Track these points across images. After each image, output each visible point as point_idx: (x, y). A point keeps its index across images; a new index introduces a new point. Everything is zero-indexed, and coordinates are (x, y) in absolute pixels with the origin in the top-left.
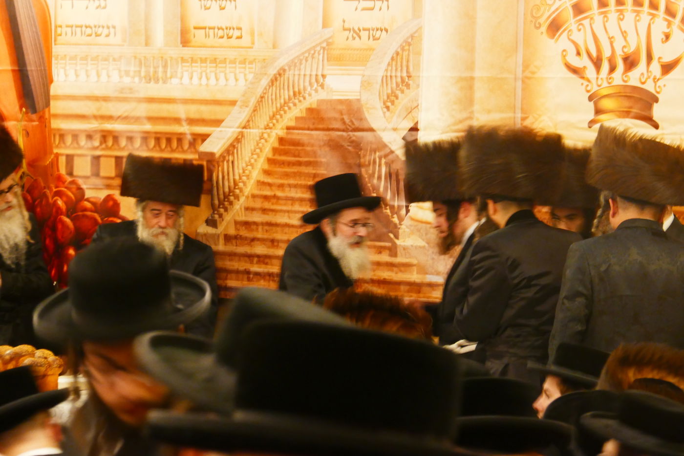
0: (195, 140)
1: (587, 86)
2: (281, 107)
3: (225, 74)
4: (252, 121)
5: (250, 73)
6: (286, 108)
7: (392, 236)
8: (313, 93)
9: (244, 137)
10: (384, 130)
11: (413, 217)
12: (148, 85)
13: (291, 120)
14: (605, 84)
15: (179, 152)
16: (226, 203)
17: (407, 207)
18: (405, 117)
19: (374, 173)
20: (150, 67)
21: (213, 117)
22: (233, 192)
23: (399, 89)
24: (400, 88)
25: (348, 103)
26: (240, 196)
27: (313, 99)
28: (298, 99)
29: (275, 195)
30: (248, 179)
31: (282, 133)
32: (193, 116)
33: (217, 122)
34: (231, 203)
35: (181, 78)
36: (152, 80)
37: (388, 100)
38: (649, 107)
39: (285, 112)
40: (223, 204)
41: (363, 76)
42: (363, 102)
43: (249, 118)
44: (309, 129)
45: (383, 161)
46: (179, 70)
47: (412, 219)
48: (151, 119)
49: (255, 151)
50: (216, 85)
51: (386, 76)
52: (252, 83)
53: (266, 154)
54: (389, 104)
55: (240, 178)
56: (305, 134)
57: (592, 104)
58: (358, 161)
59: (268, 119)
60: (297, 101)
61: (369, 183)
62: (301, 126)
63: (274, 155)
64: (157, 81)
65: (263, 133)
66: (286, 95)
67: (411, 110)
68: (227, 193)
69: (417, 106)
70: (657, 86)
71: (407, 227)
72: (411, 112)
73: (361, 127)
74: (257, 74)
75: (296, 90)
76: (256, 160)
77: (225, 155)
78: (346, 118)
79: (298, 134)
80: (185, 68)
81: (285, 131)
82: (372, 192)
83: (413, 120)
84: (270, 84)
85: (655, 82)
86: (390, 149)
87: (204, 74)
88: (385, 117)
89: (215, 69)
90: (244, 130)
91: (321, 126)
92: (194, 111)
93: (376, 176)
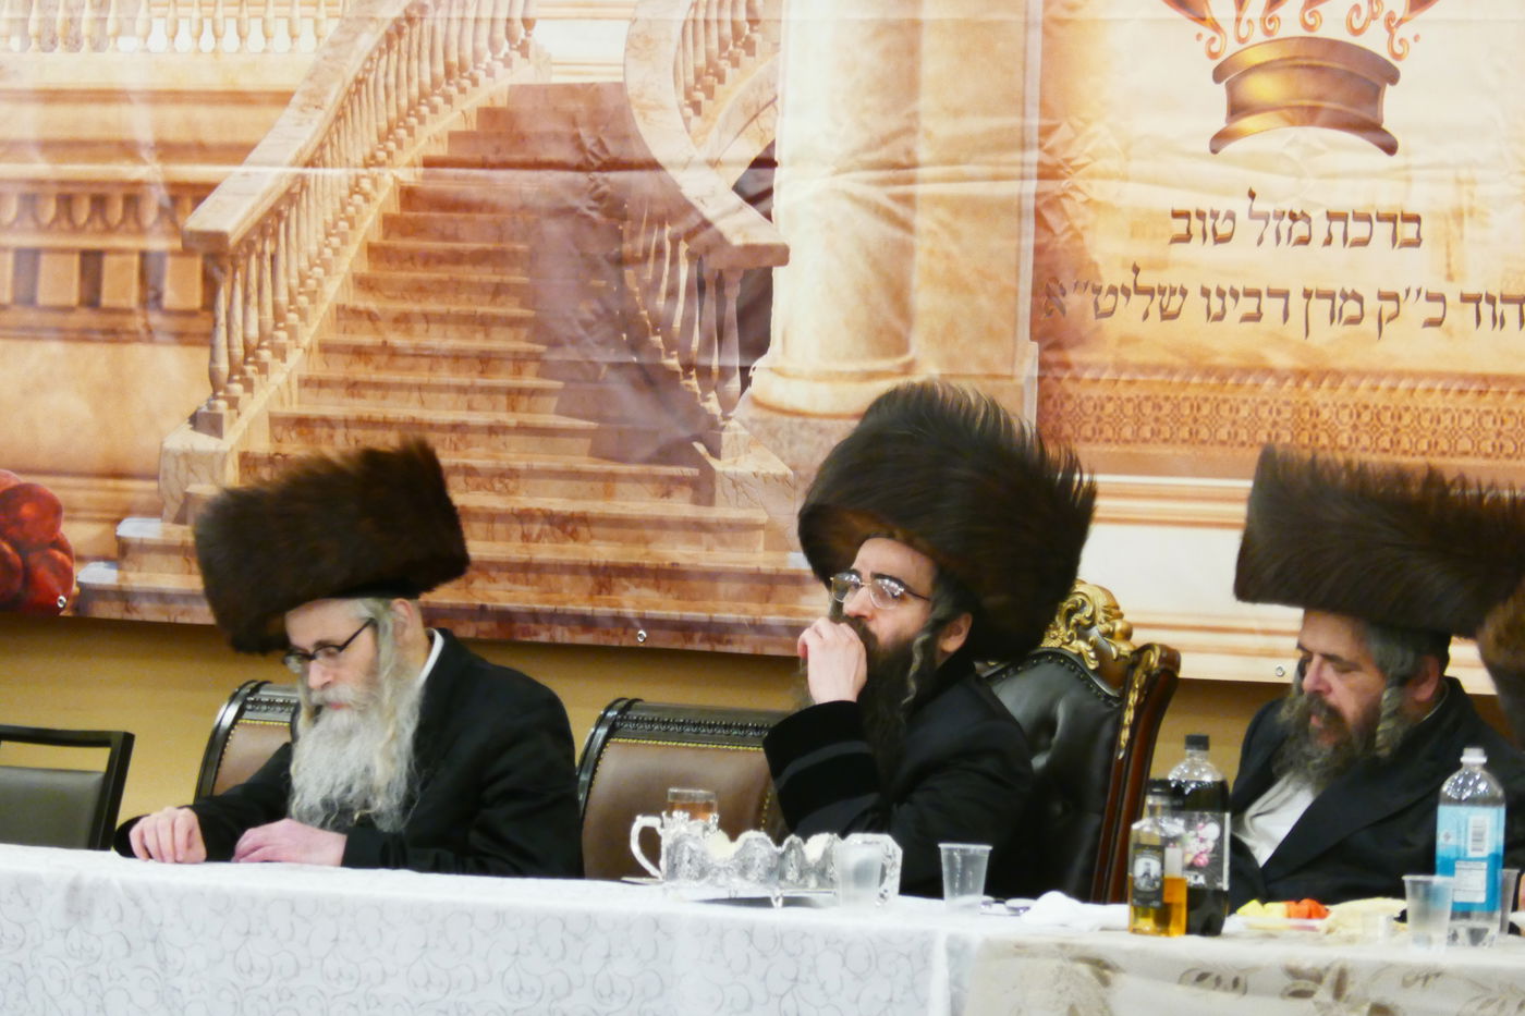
0: (175, 200)
1: (1213, 40)
2: (411, 106)
3: (264, 22)
4: (332, 145)
5: (329, 17)
6: (425, 110)
7: (700, 448)
8: (499, 67)
9: (308, 188)
10: (685, 166)
11: (760, 398)
12: (48, 56)
13: (437, 140)
14: (1258, 36)
15: (129, 232)
16: (249, 369)
17: (745, 371)
18: (742, 131)
19: (657, 280)
20: (57, 9)
21: (228, 138)
22: (271, 337)
23: (725, 54)
24: (730, 54)
25: (591, 93)
26: (288, 347)
27: (497, 84)
28: (458, 85)
29: (385, 343)
30: (313, 301)
31: (410, 176)
32: (171, 135)
33: (237, 152)
34: (263, 369)
35: (146, 38)
36: (60, 43)
37: (699, 86)
38: (1375, 96)
39: (422, 120)
40: (243, 372)
41: (634, 21)
42: (631, 91)
43: (324, 138)
44: (484, 165)
45: (683, 247)
46: (142, 14)
47: (758, 404)
48: (49, 147)
49: (335, 225)
50: (239, 51)
51: (694, 21)
52: (333, 44)
53: (365, 237)
54: (700, 96)
55: (292, 301)
56: (476, 178)
57: (1221, 88)
58: (617, 250)
59: (374, 138)
60: (453, 90)
61: (645, 308)
62: (466, 156)
63: (386, 236)
64: (74, 44)
65: (358, 178)
66: (424, 72)
67: (758, 109)
68: (254, 342)
69: (773, 101)
70: (1396, 39)
71: (744, 425)
72: (756, 116)
73: (625, 158)
74: (348, 20)
75: (454, 59)
76: (336, 252)
77: (255, 238)
78: (584, 132)
79: (456, 178)
80: (158, 10)
81: (420, 171)
82: (650, 333)
83: (762, 138)
84: (384, 46)
85: (1389, 29)
86: (700, 215)
87: (208, 24)
88: (689, 131)
89: (237, 9)
90: (309, 171)
91: (517, 157)
92: (176, 122)
93: (664, 287)
